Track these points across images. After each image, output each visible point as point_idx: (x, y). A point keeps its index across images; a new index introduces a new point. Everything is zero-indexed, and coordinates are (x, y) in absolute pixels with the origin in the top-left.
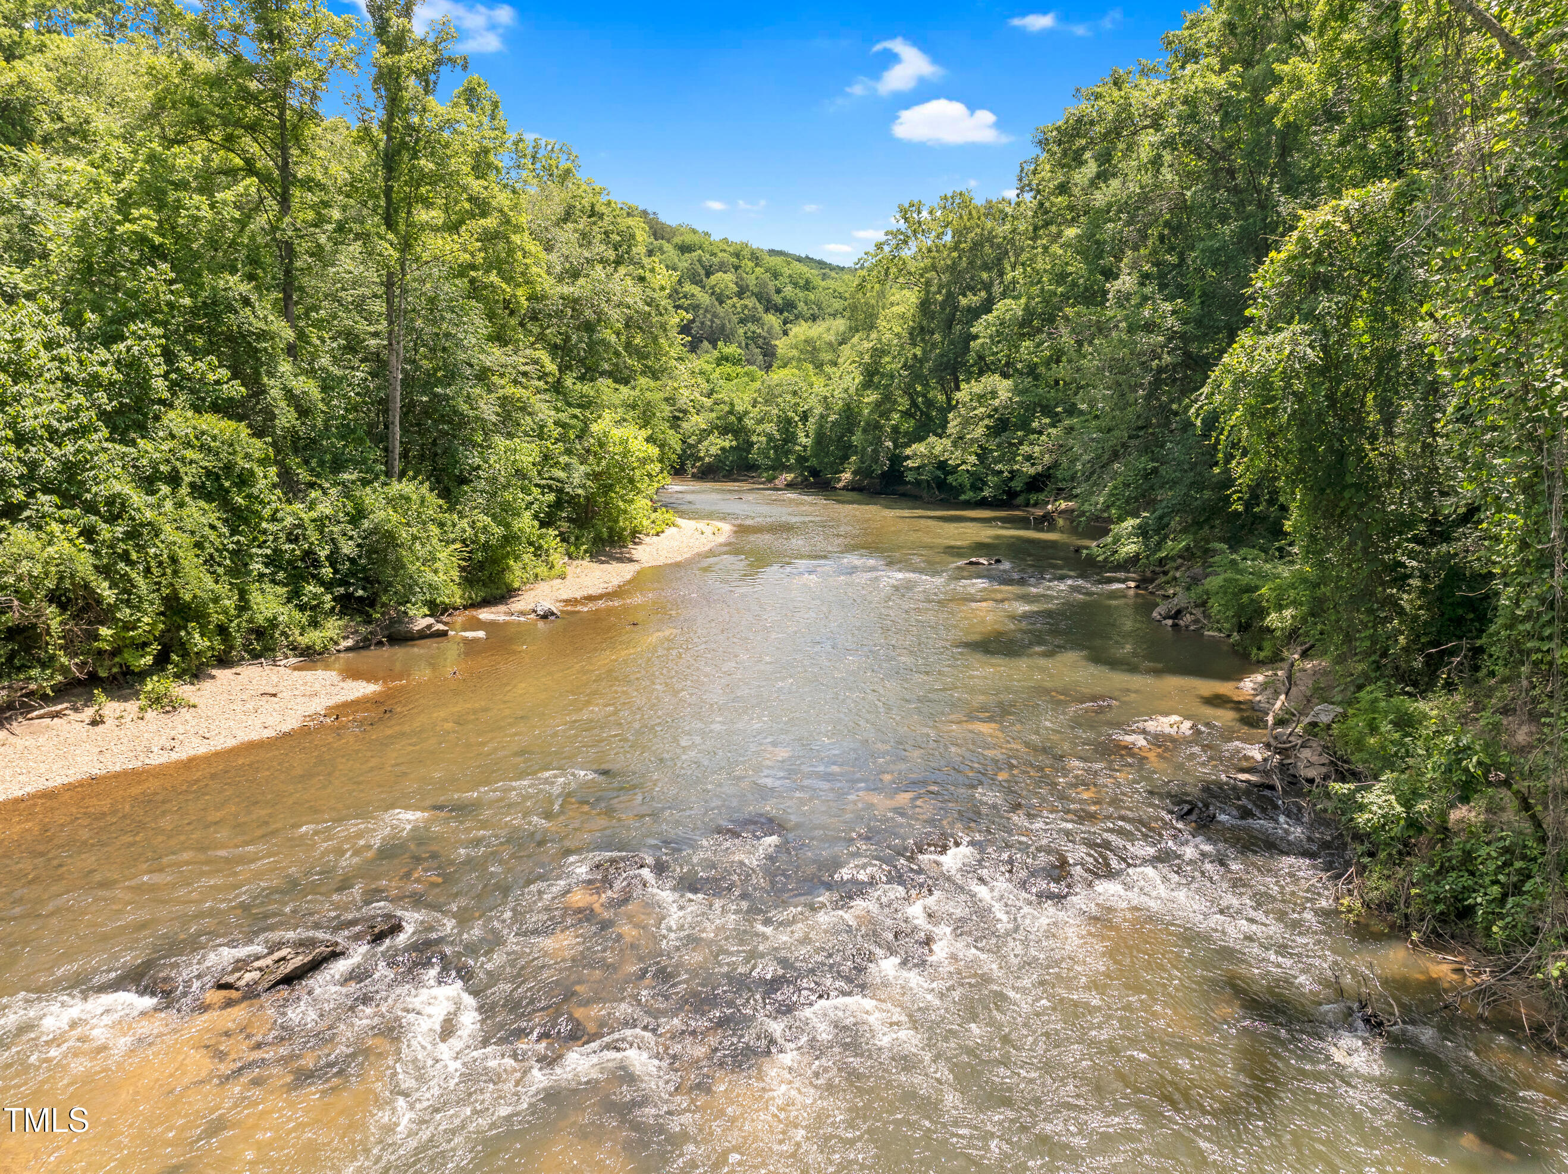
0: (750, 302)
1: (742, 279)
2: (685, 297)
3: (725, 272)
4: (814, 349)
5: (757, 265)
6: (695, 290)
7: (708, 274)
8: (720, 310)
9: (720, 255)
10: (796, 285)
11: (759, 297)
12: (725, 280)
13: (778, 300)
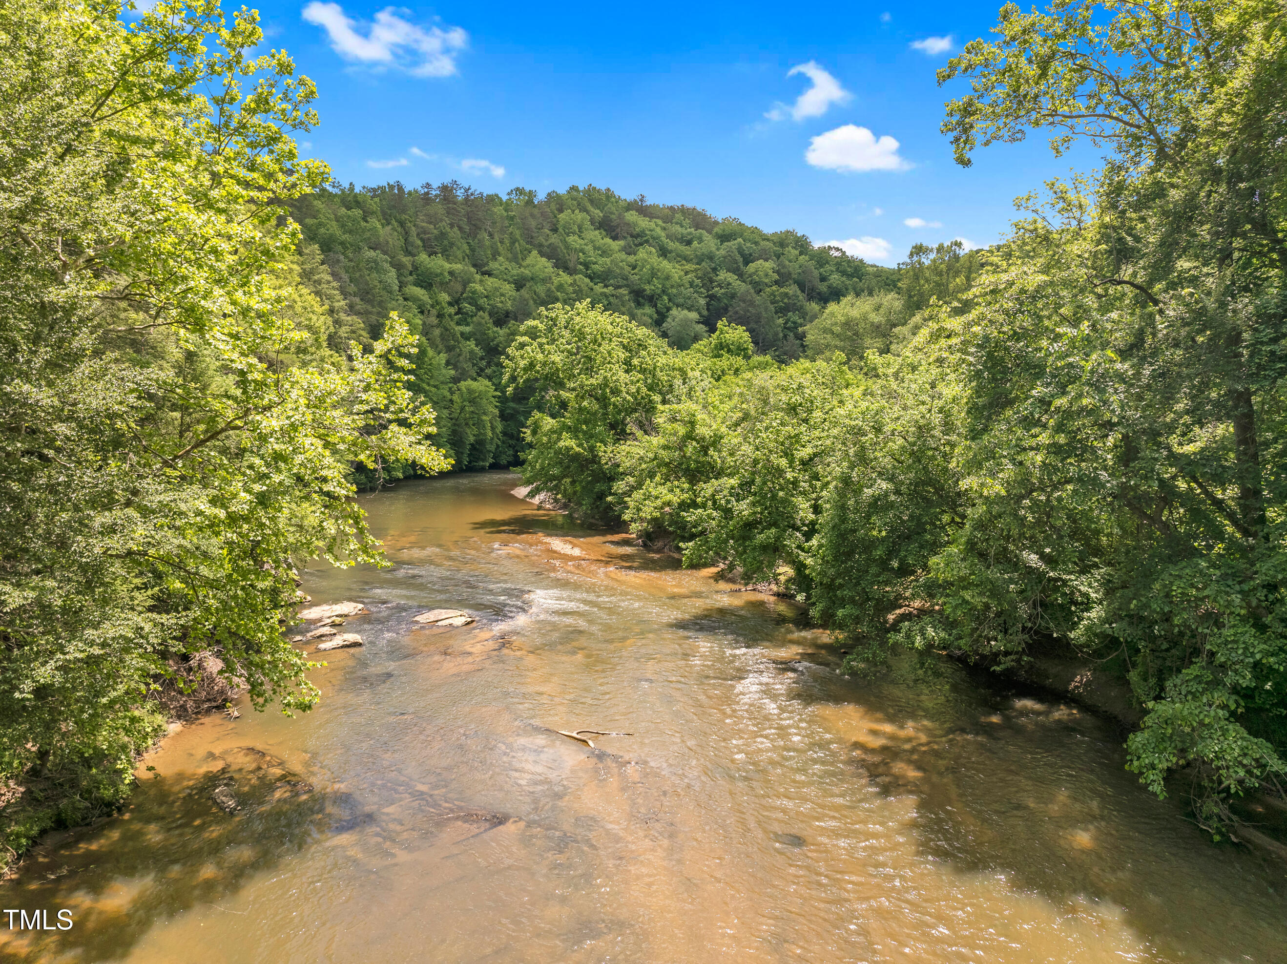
0: (792, 289)
1: (784, 267)
2: (720, 286)
3: (766, 260)
4: (856, 334)
5: (801, 253)
6: (731, 277)
7: (746, 263)
8: (758, 299)
9: (762, 243)
10: (844, 273)
11: (802, 286)
12: (764, 267)
13: (823, 287)
